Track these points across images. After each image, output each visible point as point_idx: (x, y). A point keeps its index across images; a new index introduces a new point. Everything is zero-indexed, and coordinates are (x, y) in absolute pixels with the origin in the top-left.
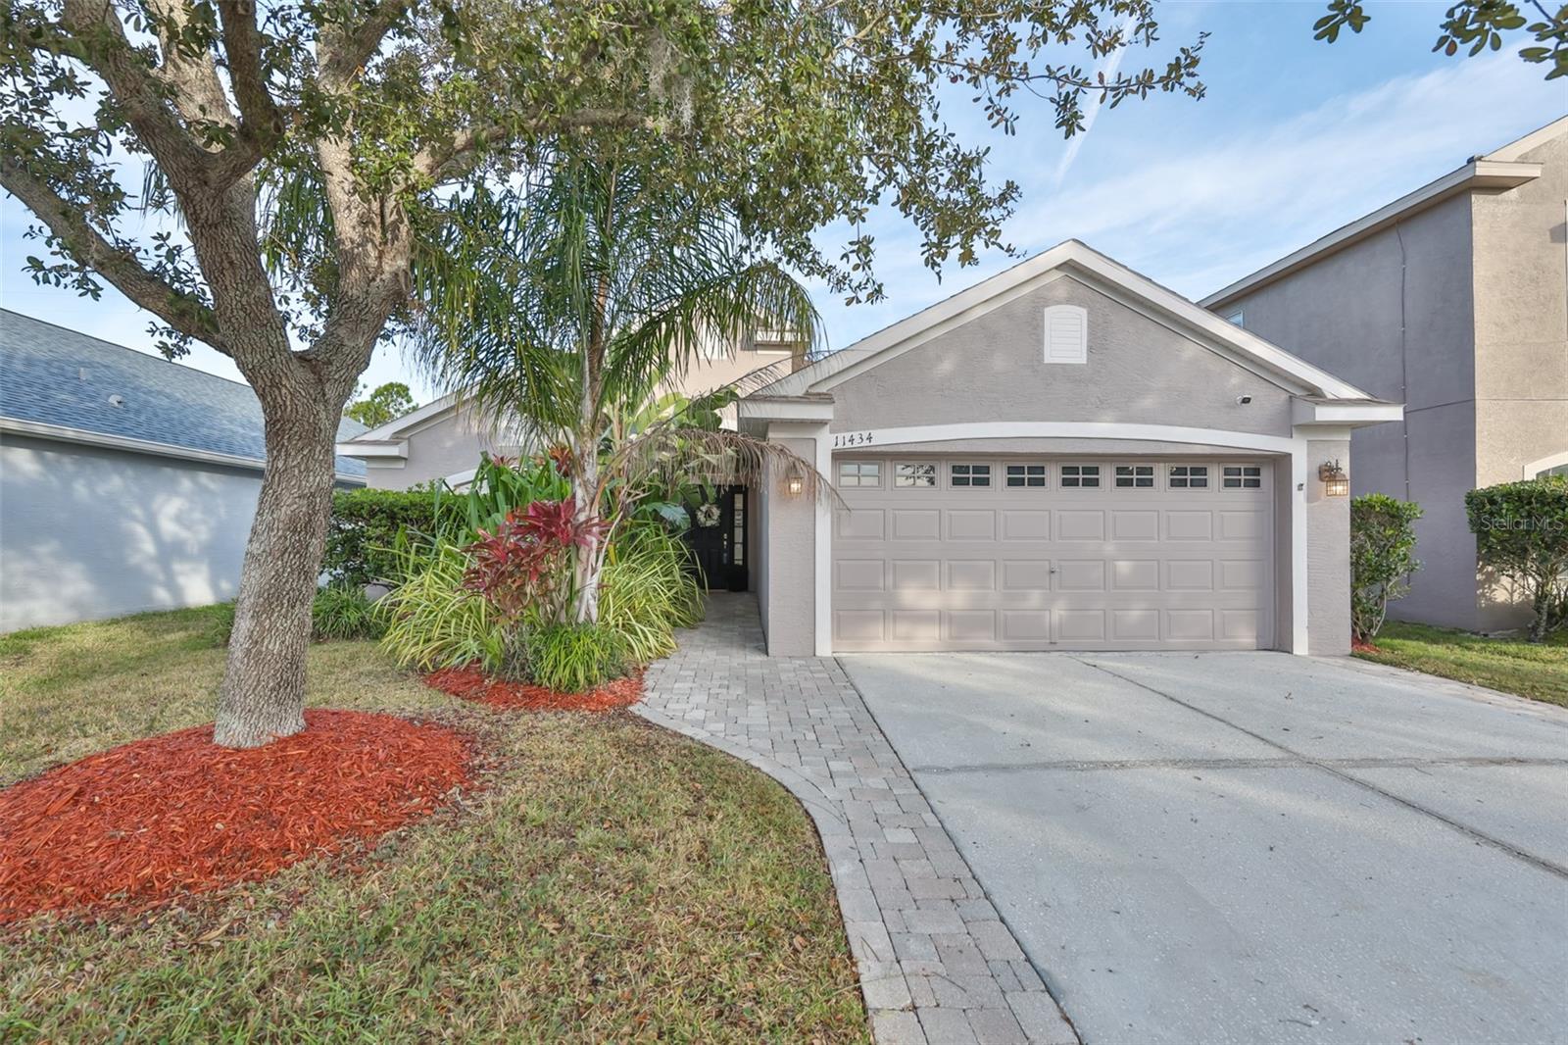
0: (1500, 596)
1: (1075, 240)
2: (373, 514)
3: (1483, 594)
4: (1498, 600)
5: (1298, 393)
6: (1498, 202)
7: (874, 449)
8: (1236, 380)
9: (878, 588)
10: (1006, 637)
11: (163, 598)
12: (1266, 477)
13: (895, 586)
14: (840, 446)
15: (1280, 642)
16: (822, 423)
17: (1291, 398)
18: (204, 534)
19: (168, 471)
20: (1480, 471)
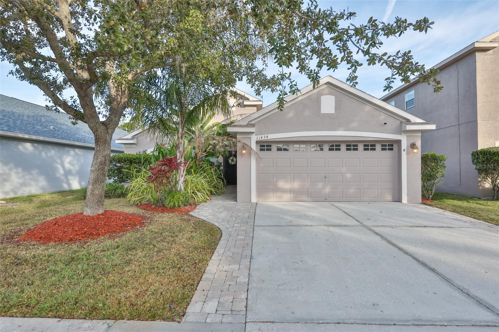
1: (329, 76)
2: (125, 161)
3: (481, 185)
4: (486, 187)
5: (403, 121)
6: (485, 55)
7: (268, 140)
8: (383, 117)
9: (271, 182)
10: (311, 197)
11: (66, 187)
12: (395, 147)
13: (277, 181)
14: (258, 139)
15: (399, 200)
16: (253, 133)
17: (401, 122)
18: (77, 167)
19: (67, 149)
20: (479, 144)
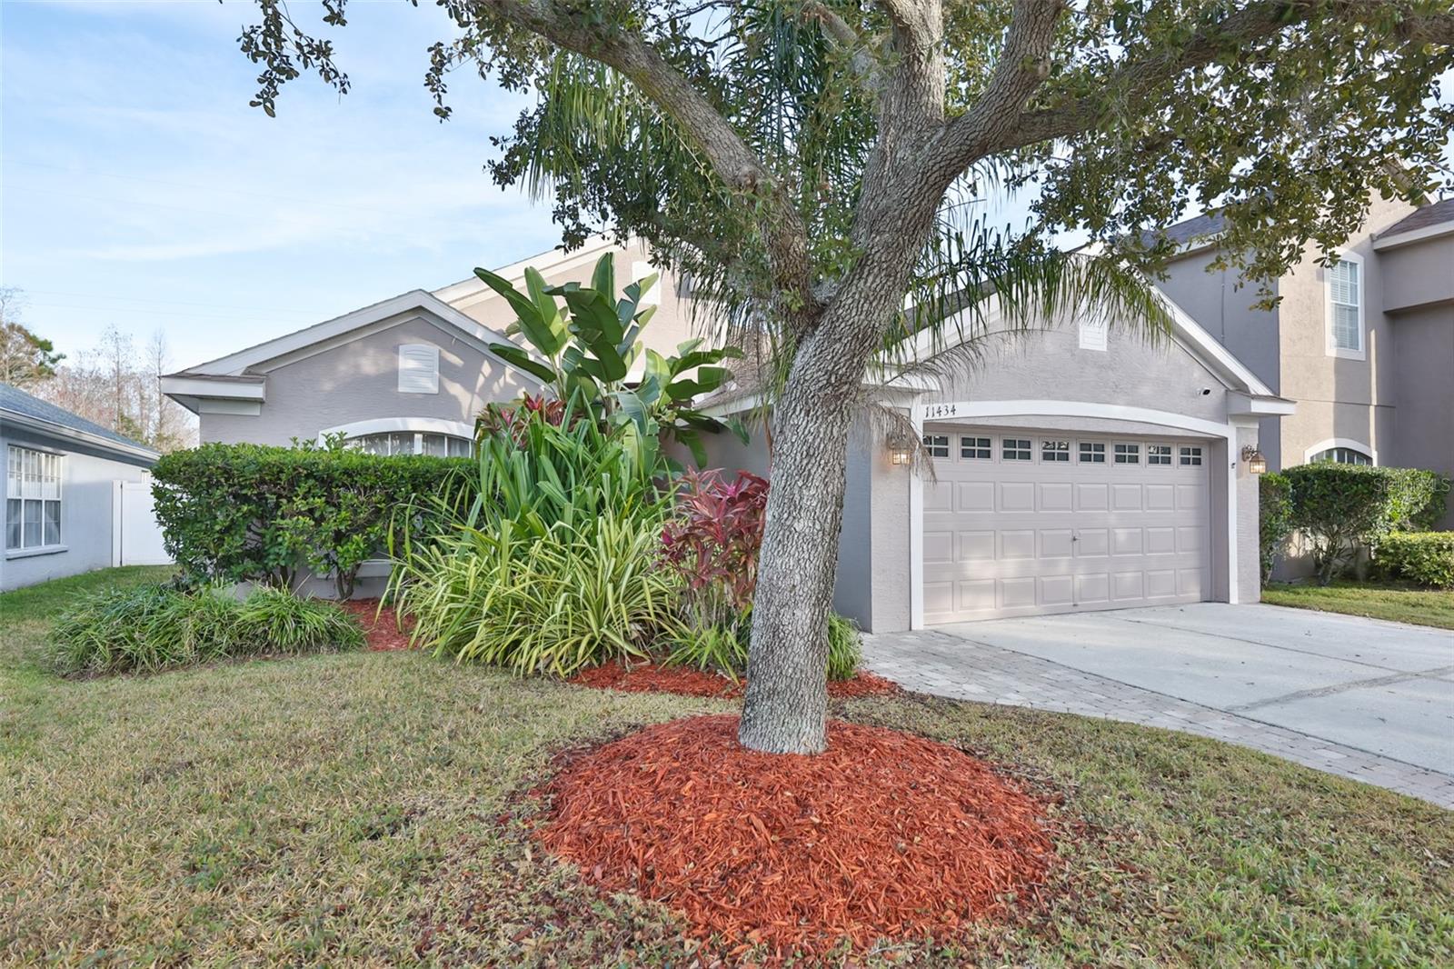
0: (1293, 552)
7: (954, 421)
8: (1198, 377)
9: (948, 559)
10: (1044, 602)
12: (1204, 457)
13: (962, 558)
14: (930, 417)
15: (1216, 592)
16: (913, 393)
17: (1227, 391)
20: (1283, 456)
